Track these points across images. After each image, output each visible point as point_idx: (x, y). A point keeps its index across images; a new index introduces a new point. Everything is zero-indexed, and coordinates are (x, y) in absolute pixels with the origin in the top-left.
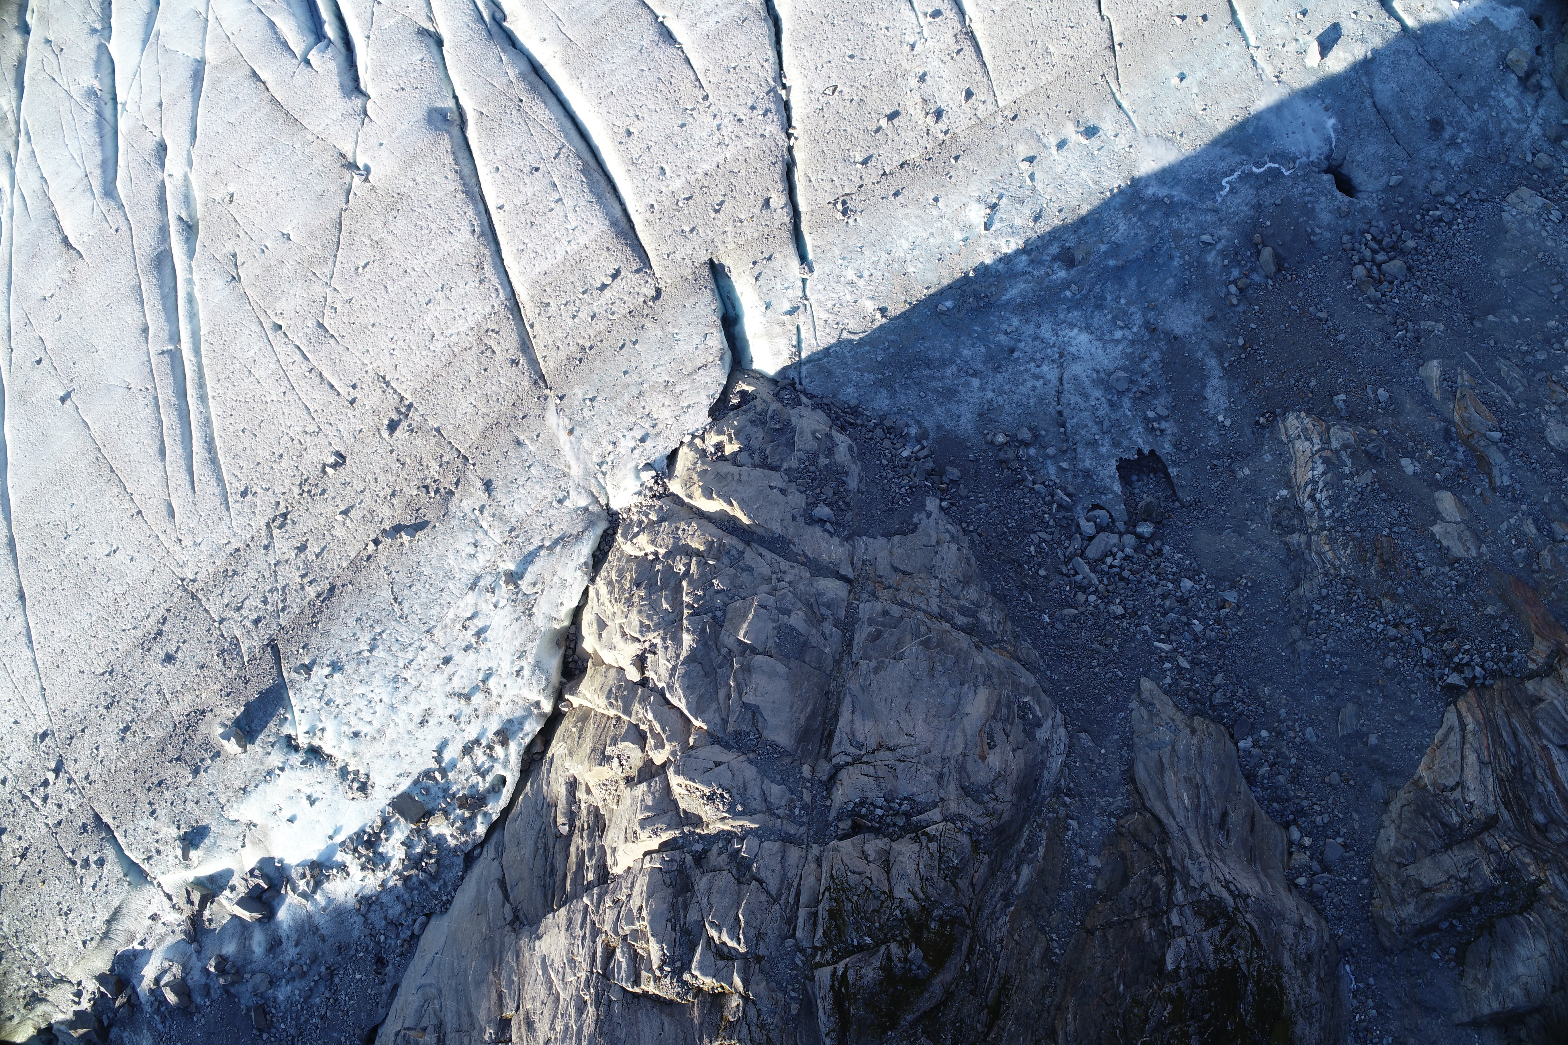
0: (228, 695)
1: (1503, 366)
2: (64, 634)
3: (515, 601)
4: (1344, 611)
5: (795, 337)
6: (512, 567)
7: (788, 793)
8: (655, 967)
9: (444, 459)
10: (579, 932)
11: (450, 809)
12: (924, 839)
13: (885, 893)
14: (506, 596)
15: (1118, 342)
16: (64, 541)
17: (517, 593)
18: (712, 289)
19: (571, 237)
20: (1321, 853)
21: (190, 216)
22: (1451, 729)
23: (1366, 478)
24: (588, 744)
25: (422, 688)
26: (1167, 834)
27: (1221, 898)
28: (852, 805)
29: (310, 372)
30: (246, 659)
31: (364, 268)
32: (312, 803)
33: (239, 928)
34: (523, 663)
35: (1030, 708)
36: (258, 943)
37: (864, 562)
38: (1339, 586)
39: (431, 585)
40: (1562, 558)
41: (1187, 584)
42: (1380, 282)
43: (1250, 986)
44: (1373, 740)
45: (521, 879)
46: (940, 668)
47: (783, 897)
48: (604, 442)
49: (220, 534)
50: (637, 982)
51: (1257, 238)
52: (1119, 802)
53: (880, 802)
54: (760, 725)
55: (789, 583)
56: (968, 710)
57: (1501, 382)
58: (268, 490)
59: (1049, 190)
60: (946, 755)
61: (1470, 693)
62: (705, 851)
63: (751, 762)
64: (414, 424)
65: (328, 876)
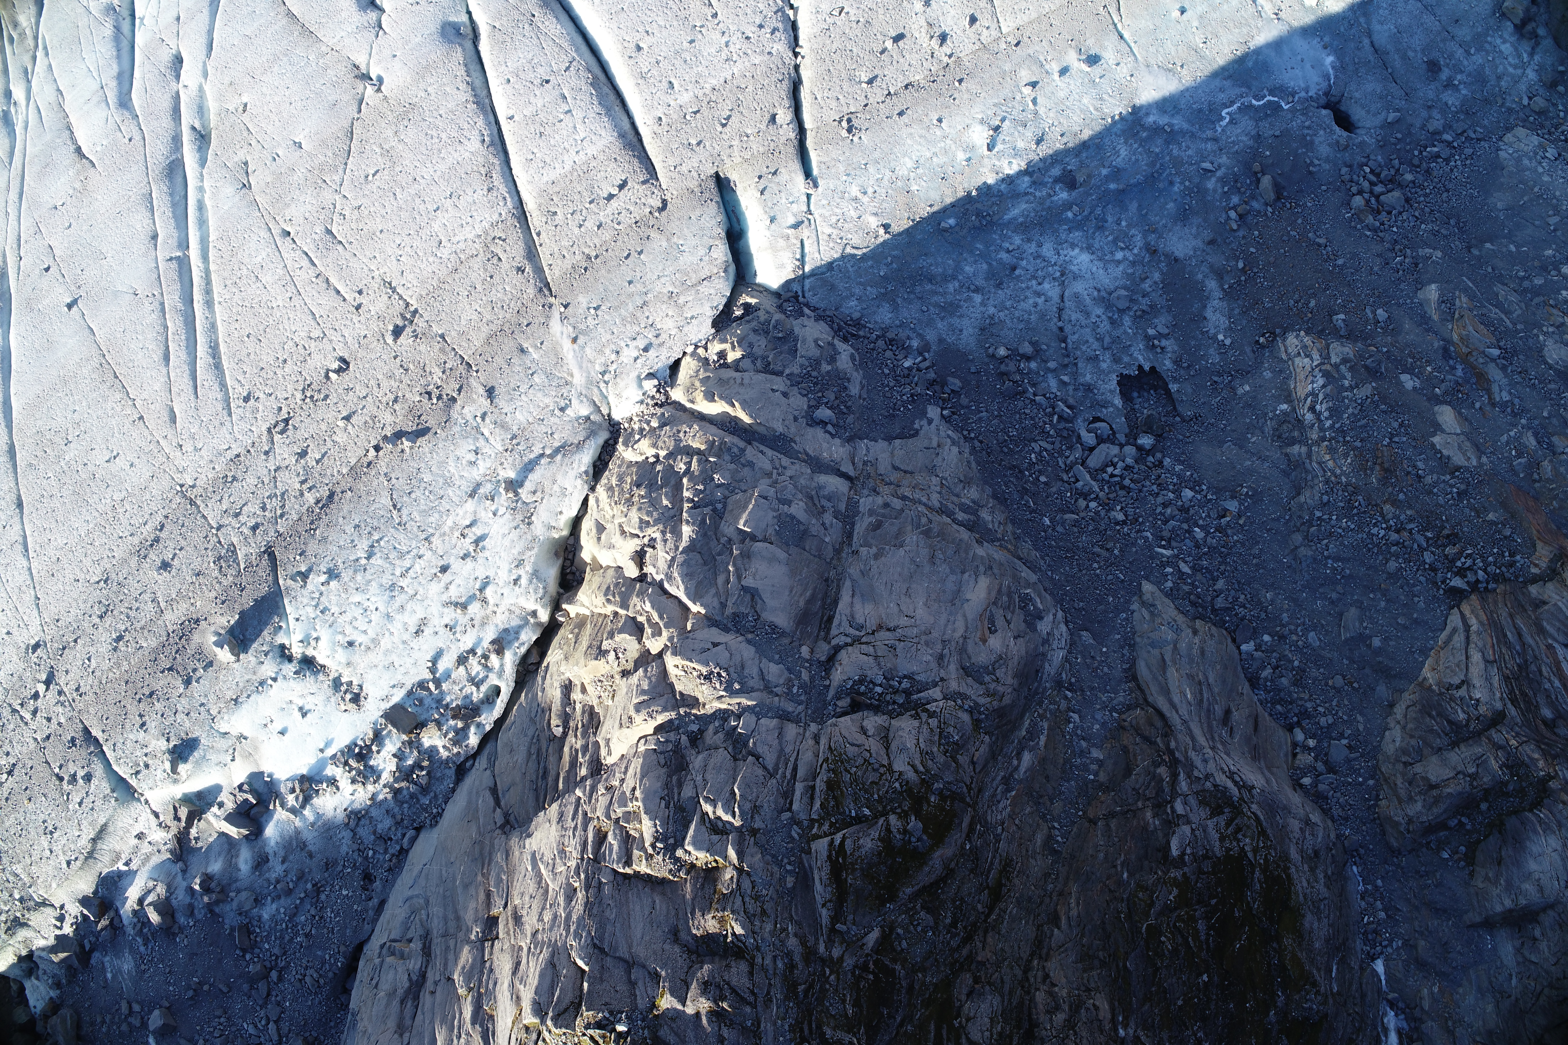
0: (223, 603)
1: (1501, 291)
2: (61, 542)
3: (514, 509)
4: (1346, 517)
5: (799, 251)
6: (512, 475)
7: (786, 672)
8: (647, 844)
9: (448, 366)
10: (570, 824)
11: (443, 720)
12: (924, 716)
13: (884, 766)
14: (506, 504)
15: (1119, 262)
16: (64, 448)
17: (517, 501)
18: (717, 202)
19: (579, 148)
20: (1326, 755)
21: (203, 127)
22: (1455, 630)
23: (1366, 390)
24: (585, 642)
25: (418, 596)
26: (1170, 727)
27: (1226, 788)
28: (851, 683)
29: (317, 277)
30: (242, 566)
31: (374, 175)
32: (304, 715)
33: (226, 846)
34: (521, 572)
35: (1031, 600)
36: (244, 860)
37: (865, 463)
38: (1340, 493)
39: (431, 492)
40: (1562, 469)
41: (1188, 493)
42: (1379, 212)
43: (1257, 873)
44: (1376, 642)
45: (513, 784)
46: (941, 556)
47: (780, 772)
48: (607, 351)
49: (221, 439)
50: (628, 863)
51: (1257, 166)
52: (1121, 698)
53: (880, 679)
54: (758, 608)
55: (791, 477)
56: (968, 596)
57: (1499, 305)
58: (271, 395)
59: (1051, 114)
60: (946, 637)
61: (1473, 597)
62: (701, 731)
63: (749, 642)
64: (419, 330)
65: (318, 791)
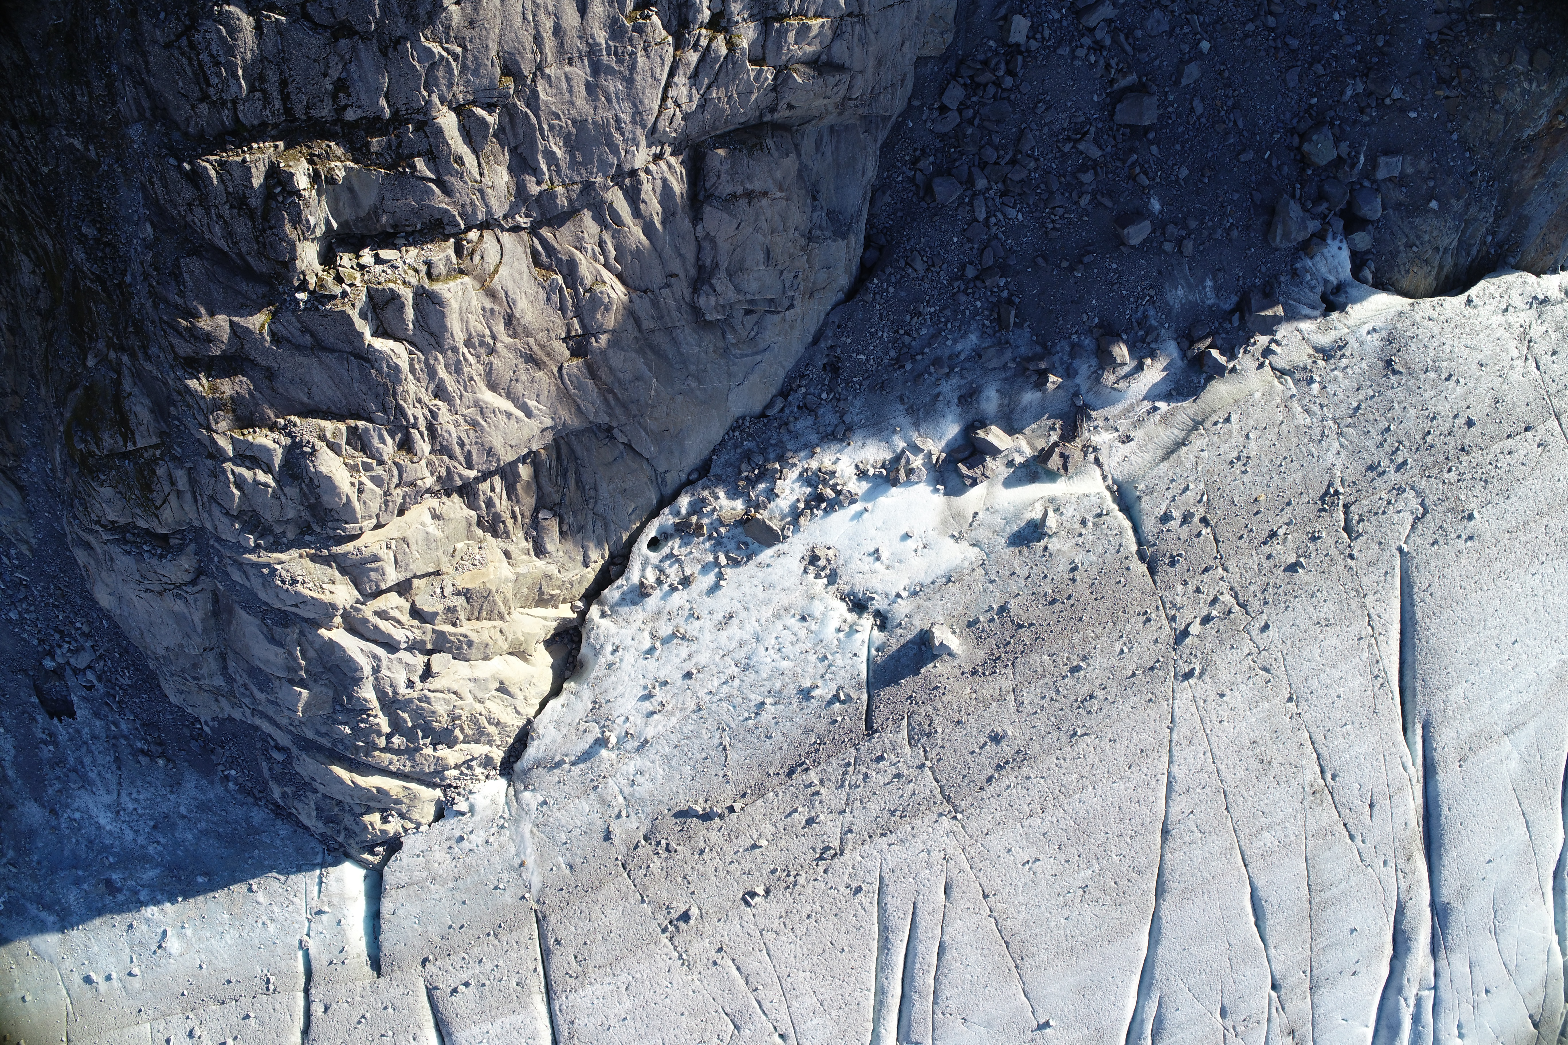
0: (936, 688)
2: (1120, 786)
3: (607, 719)
5: (323, 890)
6: (604, 752)
7: (228, 574)
8: (326, 449)
9: (644, 873)
10: (472, 448)
11: (716, 524)
14: (615, 726)
15: (78, 810)
17: (604, 726)
18: (382, 952)
25: (722, 654)
28: (171, 557)
30: (905, 722)
32: (877, 551)
33: (1015, 417)
36: (991, 401)
39: (686, 754)
45: (611, 463)
47: (206, 500)
48: (496, 845)
49: (896, 856)
53: (147, 555)
54: (265, 629)
56: (111, 598)
58: (832, 888)
60: (112, 574)
62: (299, 536)
63: (266, 603)
64: (665, 912)
65: (883, 466)
